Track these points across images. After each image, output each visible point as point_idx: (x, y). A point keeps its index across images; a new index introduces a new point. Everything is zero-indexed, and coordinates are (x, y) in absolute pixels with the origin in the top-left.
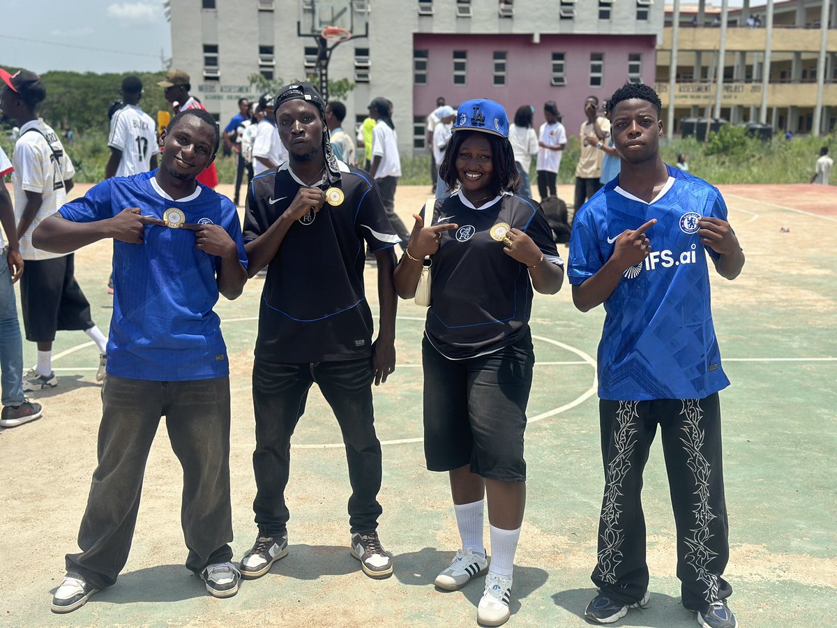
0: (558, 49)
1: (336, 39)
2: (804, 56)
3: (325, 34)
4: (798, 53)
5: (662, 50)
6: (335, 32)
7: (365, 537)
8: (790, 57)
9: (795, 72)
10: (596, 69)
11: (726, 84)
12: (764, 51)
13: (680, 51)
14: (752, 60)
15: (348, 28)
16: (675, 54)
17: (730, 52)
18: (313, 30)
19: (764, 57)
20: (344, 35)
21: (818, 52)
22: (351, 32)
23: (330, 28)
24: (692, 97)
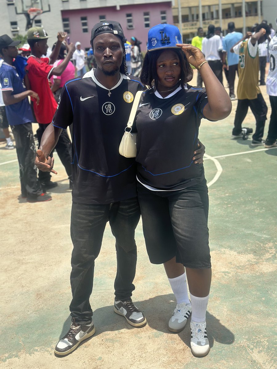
0: (129, 12)
1: (35, 14)
2: (236, 5)
3: (30, 12)
4: (233, 4)
5: (174, 8)
6: (34, 11)
7: (125, 302)
8: (230, 6)
9: (232, 13)
10: (147, 20)
11: (204, 21)
12: (218, 5)
13: (182, 8)
14: (213, 10)
15: (40, 8)
16: (180, 9)
17: (203, 6)
18: (23, 10)
19: (219, 7)
20: (39, 12)
21: (241, 3)
22: (42, 9)
23: (32, 9)
24: (190, 29)
